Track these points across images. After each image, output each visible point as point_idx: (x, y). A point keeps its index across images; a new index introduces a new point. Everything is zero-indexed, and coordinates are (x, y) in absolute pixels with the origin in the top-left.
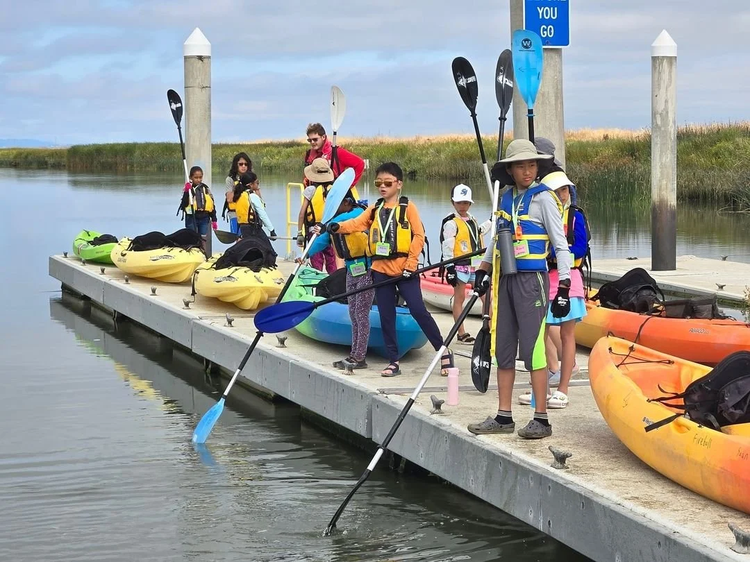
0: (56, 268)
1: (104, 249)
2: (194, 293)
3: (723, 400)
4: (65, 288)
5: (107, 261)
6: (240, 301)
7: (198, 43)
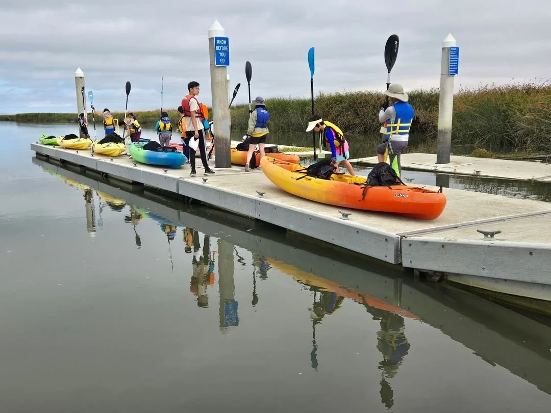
0: (33, 147)
1: (52, 140)
2: (93, 152)
3: (320, 172)
4: (37, 153)
5: (56, 144)
6: (111, 154)
7: (80, 73)
